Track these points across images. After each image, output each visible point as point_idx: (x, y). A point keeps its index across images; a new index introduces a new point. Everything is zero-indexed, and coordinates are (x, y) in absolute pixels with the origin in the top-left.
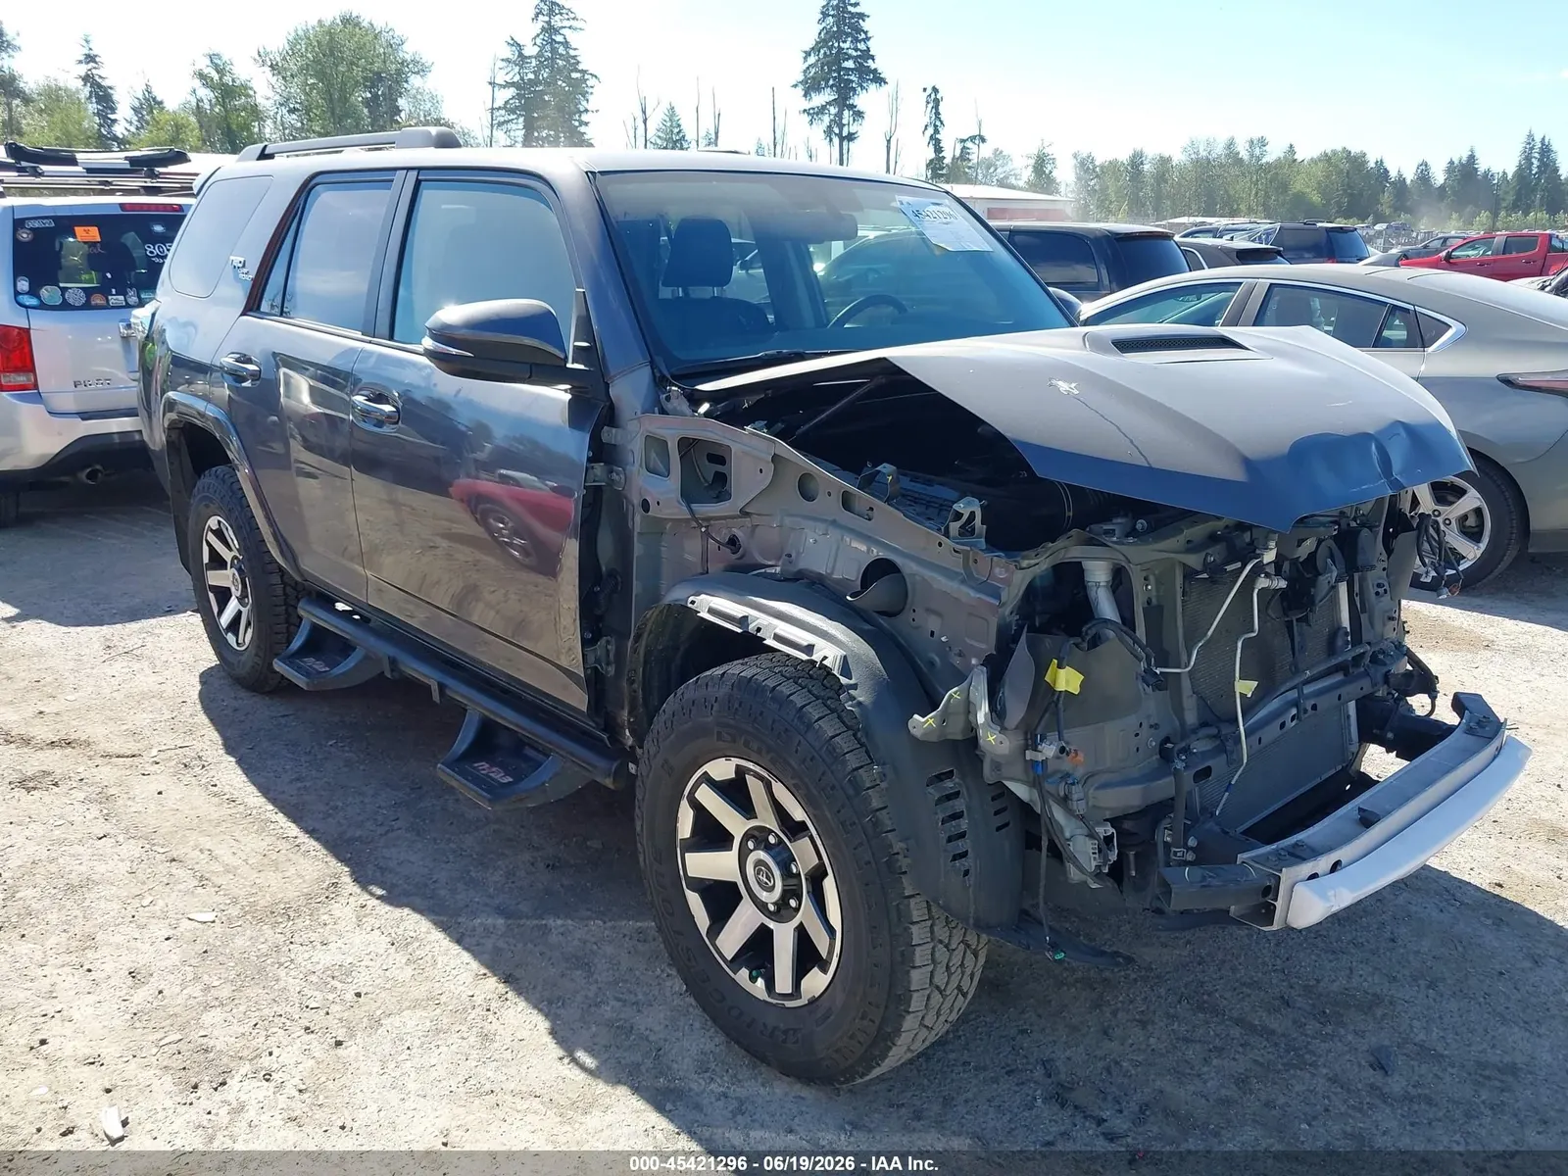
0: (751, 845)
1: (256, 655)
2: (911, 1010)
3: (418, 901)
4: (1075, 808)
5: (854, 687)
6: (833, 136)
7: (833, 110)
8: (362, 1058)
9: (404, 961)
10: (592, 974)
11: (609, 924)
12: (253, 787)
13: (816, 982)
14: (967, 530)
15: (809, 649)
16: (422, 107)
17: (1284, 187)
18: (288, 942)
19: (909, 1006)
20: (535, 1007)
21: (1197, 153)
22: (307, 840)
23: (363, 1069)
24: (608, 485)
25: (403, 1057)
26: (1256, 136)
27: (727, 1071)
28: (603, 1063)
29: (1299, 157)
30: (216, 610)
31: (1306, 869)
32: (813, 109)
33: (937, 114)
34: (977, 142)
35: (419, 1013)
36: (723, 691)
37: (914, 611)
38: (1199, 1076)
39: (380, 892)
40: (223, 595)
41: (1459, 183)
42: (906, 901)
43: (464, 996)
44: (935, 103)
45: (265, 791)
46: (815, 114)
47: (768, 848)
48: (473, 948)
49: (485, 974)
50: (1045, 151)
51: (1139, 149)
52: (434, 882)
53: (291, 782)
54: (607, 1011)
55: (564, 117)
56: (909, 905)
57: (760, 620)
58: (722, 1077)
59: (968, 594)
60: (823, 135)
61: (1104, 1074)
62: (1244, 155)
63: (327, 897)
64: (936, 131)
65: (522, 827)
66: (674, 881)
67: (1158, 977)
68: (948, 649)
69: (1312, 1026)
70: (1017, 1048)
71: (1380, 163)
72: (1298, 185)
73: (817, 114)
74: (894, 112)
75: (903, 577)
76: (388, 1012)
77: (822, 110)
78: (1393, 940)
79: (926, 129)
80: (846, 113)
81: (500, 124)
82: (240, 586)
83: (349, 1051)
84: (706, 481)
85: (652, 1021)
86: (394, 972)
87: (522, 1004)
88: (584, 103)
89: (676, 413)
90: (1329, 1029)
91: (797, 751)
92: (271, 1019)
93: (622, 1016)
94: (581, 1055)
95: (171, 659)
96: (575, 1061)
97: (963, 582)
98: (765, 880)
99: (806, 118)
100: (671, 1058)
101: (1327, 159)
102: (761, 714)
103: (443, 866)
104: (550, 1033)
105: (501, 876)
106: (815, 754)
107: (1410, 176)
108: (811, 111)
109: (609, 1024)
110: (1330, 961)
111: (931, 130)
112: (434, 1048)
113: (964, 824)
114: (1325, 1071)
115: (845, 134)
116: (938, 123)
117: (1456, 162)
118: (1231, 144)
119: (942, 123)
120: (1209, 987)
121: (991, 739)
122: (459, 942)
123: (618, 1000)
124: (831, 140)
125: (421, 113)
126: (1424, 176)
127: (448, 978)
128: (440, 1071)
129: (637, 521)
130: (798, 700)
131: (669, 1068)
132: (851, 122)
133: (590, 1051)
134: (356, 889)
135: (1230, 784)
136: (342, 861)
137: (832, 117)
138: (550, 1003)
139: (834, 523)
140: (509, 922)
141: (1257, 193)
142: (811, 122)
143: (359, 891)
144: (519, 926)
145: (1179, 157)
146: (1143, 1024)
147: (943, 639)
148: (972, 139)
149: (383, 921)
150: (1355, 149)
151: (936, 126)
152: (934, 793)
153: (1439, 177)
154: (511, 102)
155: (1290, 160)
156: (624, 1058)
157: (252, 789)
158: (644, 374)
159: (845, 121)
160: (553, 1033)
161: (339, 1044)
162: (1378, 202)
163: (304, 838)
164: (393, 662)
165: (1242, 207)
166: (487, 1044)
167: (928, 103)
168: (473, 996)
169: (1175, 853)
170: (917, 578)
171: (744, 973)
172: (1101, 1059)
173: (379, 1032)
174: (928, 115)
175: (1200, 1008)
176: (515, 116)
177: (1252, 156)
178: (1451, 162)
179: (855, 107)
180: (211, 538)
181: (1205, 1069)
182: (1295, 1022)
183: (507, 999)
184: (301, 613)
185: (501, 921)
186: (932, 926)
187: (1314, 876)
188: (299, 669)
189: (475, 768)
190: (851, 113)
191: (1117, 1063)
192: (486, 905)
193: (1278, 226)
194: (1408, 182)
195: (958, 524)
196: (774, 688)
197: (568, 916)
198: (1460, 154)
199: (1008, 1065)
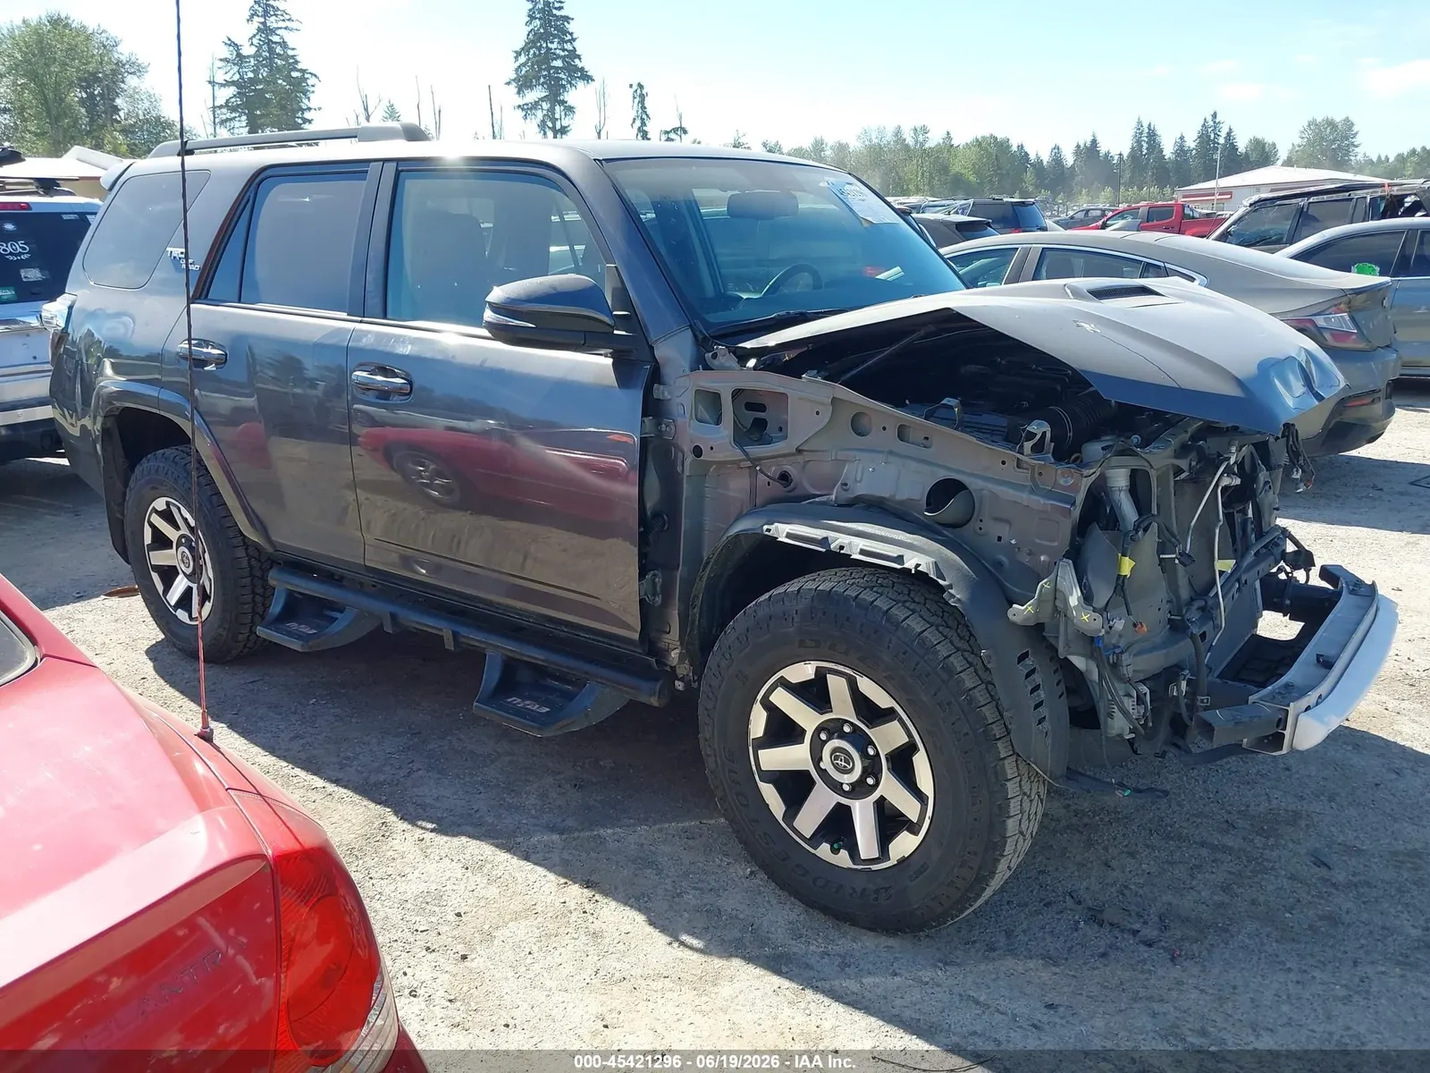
0: (823, 736)
1: (220, 627)
2: (1005, 854)
3: (469, 829)
4: (1125, 672)
5: (950, 586)
6: (547, 130)
7: (546, 106)
8: (492, 967)
9: (485, 881)
10: (662, 870)
11: (654, 827)
12: (257, 748)
13: (904, 844)
14: (1038, 448)
15: (900, 559)
16: (139, 107)
17: (944, 169)
18: (367, 878)
19: (1004, 850)
20: (626, 904)
21: (870, 141)
22: (336, 789)
23: (498, 975)
24: (657, 436)
25: (528, 961)
26: (918, 126)
27: (818, 935)
28: (709, 942)
29: (955, 142)
30: (160, 588)
31: (1304, 702)
32: (527, 105)
33: (643, 108)
34: (679, 133)
35: (524, 923)
36: (803, 604)
37: (981, 521)
38: (1192, 888)
39: (430, 826)
40: (169, 574)
41: (1085, 164)
42: (1001, 763)
43: (557, 904)
44: (640, 96)
45: (272, 750)
46: (528, 109)
47: (843, 736)
48: (543, 862)
49: (566, 883)
50: (740, 141)
51: (819, 138)
52: (476, 811)
53: (292, 739)
54: (691, 898)
55: (287, 114)
56: (1004, 764)
57: (839, 540)
58: (816, 940)
59: (1040, 502)
60: (538, 130)
61: (1121, 897)
62: (910, 141)
63: (383, 836)
64: (643, 124)
65: (533, 756)
66: (745, 778)
67: (1126, 818)
68: (1017, 550)
69: (1259, 841)
70: (1044, 886)
71: (1021, 147)
72: (956, 168)
73: (531, 109)
74: (602, 106)
75: (970, 492)
76: (494, 926)
77: (535, 105)
78: (1288, 769)
79: (634, 122)
80: (557, 108)
81: (223, 122)
82: (192, 563)
83: (476, 963)
84: (746, 428)
85: (731, 902)
86: (481, 892)
87: (613, 904)
88: (305, 101)
89: (722, 368)
90: (1271, 841)
91: (889, 647)
92: (388, 945)
93: (705, 901)
94: (684, 938)
95: (107, 641)
96: (682, 944)
97: (1032, 492)
98: (843, 764)
99: (521, 113)
100: (766, 930)
101: (978, 143)
102: (848, 619)
103: (477, 796)
104: (650, 925)
105: (535, 799)
106: (908, 649)
107: (1046, 158)
108: (525, 107)
109: (698, 910)
110: (1250, 790)
111: (638, 123)
112: (553, 951)
113: (1042, 694)
114: (1284, 873)
115: (558, 127)
116: (644, 116)
117: (1082, 146)
118: (898, 132)
119: (648, 116)
120: (1168, 821)
121: (1085, 618)
122: (527, 858)
123: (694, 888)
124: (545, 134)
125: (140, 112)
126: (1057, 159)
127: (534, 891)
128: (568, 969)
129: (688, 464)
130: (882, 604)
131: (769, 939)
132: (563, 117)
133: (693, 934)
134: (406, 826)
135: (1211, 645)
136: (380, 804)
137: (545, 112)
138: (637, 899)
139: (891, 453)
140: (564, 837)
141: (923, 174)
142: (525, 117)
143: (410, 827)
144: (574, 839)
145: (855, 144)
146: (1132, 855)
147: (1013, 542)
148: (675, 130)
149: (447, 851)
150: (1000, 136)
151: (642, 119)
152: (1022, 670)
153: (1069, 159)
154: (233, 100)
155: (948, 146)
156: (725, 935)
157: (257, 749)
158: (687, 337)
159: (557, 116)
160: (651, 923)
161: (464, 957)
162: (1022, 180)
163: (331, 787)
164: (393, 617)
165: (912, 187)
166: (599, 940)
167: (634, 98)
168: (565, 902)
169: (1202, 701)
170: (985, 492)
171: (825, 847)
172: (1112, 885)
173: (496, 942)
174: (635, 108)
175: (1168, 837)
176: (237, 115)
177: (917, 142)
178: (1078, 146)
179: (566, 102)
180: (156, 520)
181: (1194, 883)
182: (1244, 839)
183: (597, 901)
184: (272, 582)
185: (555, 837)
186: (1020, 781)
187: (1308, 708)
188: (289, 634)
189: (509, 702)
190: (562, 108)
191: (1126, 887)
192: (535, 825)
193: (971, 201)
194: (1045, 163)
195: (1031, 443)
196: (857, 596)
197: (613, 827)
198: (1085, 139)
199: (1043, 900)
